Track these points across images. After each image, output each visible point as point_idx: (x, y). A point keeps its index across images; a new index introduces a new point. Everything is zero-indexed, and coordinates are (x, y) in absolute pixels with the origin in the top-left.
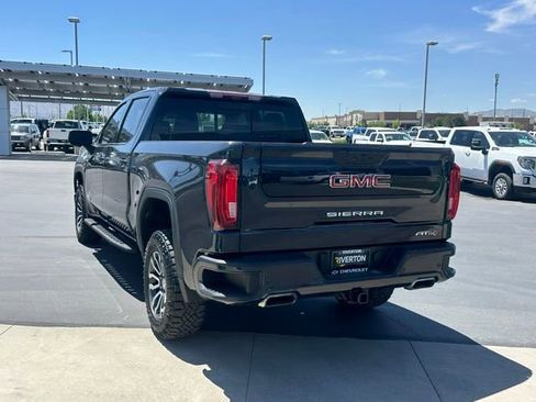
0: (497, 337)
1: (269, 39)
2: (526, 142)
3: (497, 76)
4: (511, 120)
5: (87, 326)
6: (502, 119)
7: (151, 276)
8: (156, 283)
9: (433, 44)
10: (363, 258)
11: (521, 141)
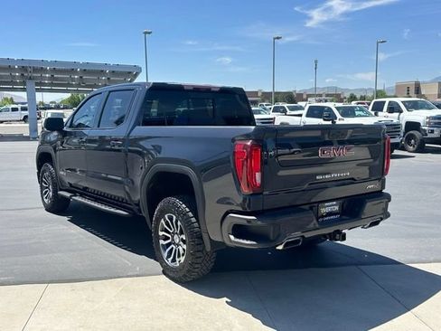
0: (412, 257)
1: (149, 33)
2: (361, 113)
3: (316, 62)
4: (327, 95)
5: (111, 278)
6: (321, 96)
7: (161, 233)
8: (168, 238)
9: (278, 38)
10: (337, 208)
11: (357, 113)
